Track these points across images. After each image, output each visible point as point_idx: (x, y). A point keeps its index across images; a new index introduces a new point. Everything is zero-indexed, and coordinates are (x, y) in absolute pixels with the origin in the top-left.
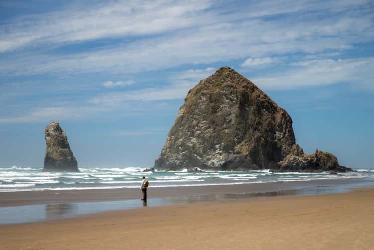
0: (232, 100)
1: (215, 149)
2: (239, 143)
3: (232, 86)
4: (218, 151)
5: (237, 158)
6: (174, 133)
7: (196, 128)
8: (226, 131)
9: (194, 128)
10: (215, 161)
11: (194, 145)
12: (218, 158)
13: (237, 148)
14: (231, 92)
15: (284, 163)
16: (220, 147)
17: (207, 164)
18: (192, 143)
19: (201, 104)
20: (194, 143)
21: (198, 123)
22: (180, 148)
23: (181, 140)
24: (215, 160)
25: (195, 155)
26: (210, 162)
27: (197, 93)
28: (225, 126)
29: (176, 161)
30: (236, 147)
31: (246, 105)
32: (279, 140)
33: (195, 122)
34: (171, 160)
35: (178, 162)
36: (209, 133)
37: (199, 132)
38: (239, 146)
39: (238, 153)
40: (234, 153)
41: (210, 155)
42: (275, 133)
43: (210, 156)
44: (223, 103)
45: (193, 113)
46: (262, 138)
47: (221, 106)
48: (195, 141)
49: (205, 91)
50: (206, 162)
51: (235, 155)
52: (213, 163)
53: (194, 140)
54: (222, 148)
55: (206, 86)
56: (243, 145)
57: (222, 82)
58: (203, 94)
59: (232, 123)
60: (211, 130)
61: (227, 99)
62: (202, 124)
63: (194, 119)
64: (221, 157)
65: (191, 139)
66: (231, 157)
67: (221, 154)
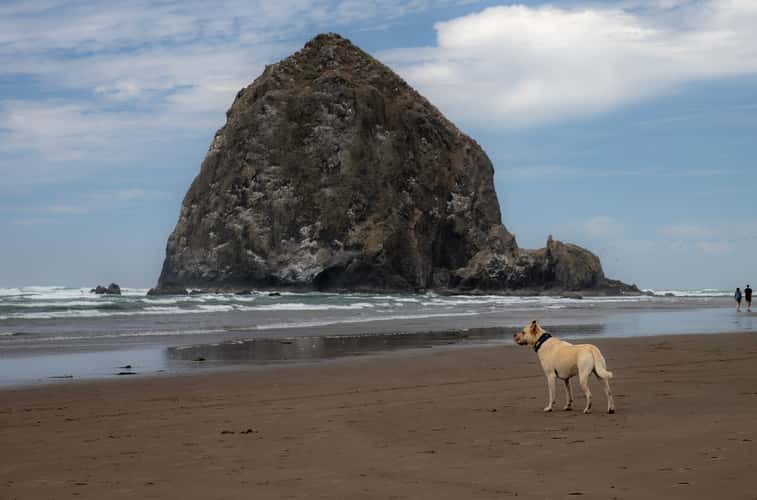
0: (342, 115)
1: (299, 238)
2: (361, 220)
3: (343, 81)
4: (306, 243)
5: (355, 260)
6: (197, 197)
7: (253, 183)
8: (328, 192)
9: (246, 185)
10: (298, 268)
11: (246, 228)
12: (306, 262)
13: (354, 235)
14: (341, 95)
15: (467, 272)
16: (311, 233)
17: (277, 274)
18: (241, 222)
19: (264, 125)
20: (246, 222)
21: (258, 171)
22: (212, 234)
23: (215, 214)
24: (300, 264)
25: (250, 252)
26: (285, 271)
27: (256, 96)
28: (324, 179)
29: (201, 268)
30: (351, 233)
31: (378, 126)
32: (461, 215)
33: (249, 170)
34: (189, 265)
35: (206, 271)
36: (282, 197)
37: (261, 194)
38: (358, 229)
39: (358, 247)
40: (346, 248)
41: (286, 252)
42: (450, 198)
43: (287, 256)
44: (320, 122)
45: (246, 146)
46: (416, 211)
47: (316, 129)
48: (249, 218)
49: (275, 93)
50: (275, 271)
51: (350, 253)
52: (294, 274)
53: (246, 215)
54: (316, 234)
55: (278, 79)
56: (368, 229)
57: (319, 71)
58: (271, 99)
59: (343, 171)
60: (288, 189)
61: (330, 112)
62: (268, 173)
63: (247, 161)
64: (315, 257)
65: (238, 212)
66: (340, 257)
67: (313, 250)
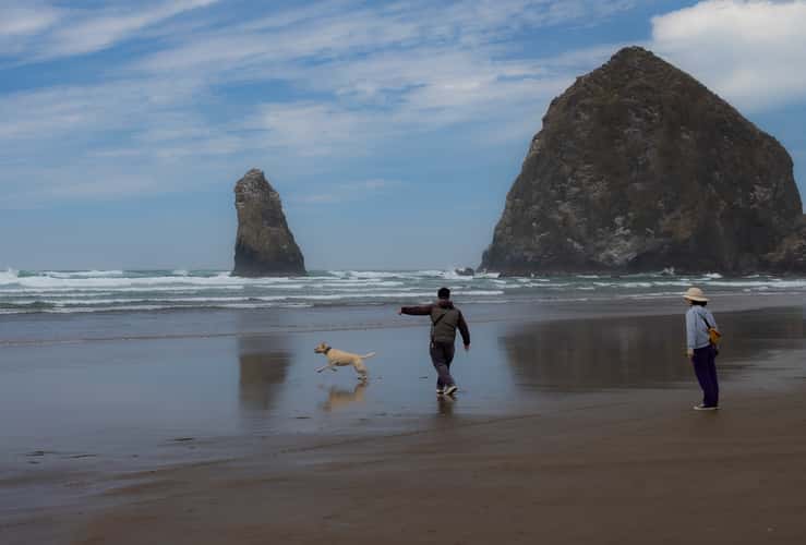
0: (649, 119)
1: (614, 227)
2: (669, 211)
3: (648, 88)
4: (620, 231)
5: (666, 247)
6: (521, 193)
7: (570, 180)
8: (638, 186)
9: (565, 181)
10: (614, 253)
11: (564, 220)
12: (621, 248)
13: (665, 222)
14: (647, 101)
15: (777, 256)
16: (624, 223)
17: (595, 259)
18: (560, 213)
19: (579, 129)
20: (567, 214)
21: (575, 170)
22: (534, 224)
23: (536, 207)
24: (615, 250)
25: (569, 240)
26: (602, 256)
27: (569, 104)
28: (634, 174)
29: (526, 254)
30: (661, 222)
31: (682, 128)
32: (764, 204)
33: (567, 169)
34: (516, 251)
35: (530, 256)
36: (598, 191)
37: (576, 190)
38: (668, 219)
39: (669, 234)
40: (657, 236)
41: (602, 239)
42: (753, 190)
43: (604, 243)
44: (629, 125)
45: (562, 148)
46: (722, 202)
47: (626, 132)
48: (568, 211)
49: (587, 101)
50: (592, 256)
51: (662, 240)
52: (610, 259)
53: (565, 207)
54: (629, 223)
55: (589, 89)
56: (678, 218)
57: (627, 80)
58: (583, 107)
59: (652, 167)
60: (602, 185)
61: (638, 116)
62: (584, 171)
63: (564, 160)
64: (629, 244)
65: (558, 205)
66: (651, 243)
67: (627, 238)
